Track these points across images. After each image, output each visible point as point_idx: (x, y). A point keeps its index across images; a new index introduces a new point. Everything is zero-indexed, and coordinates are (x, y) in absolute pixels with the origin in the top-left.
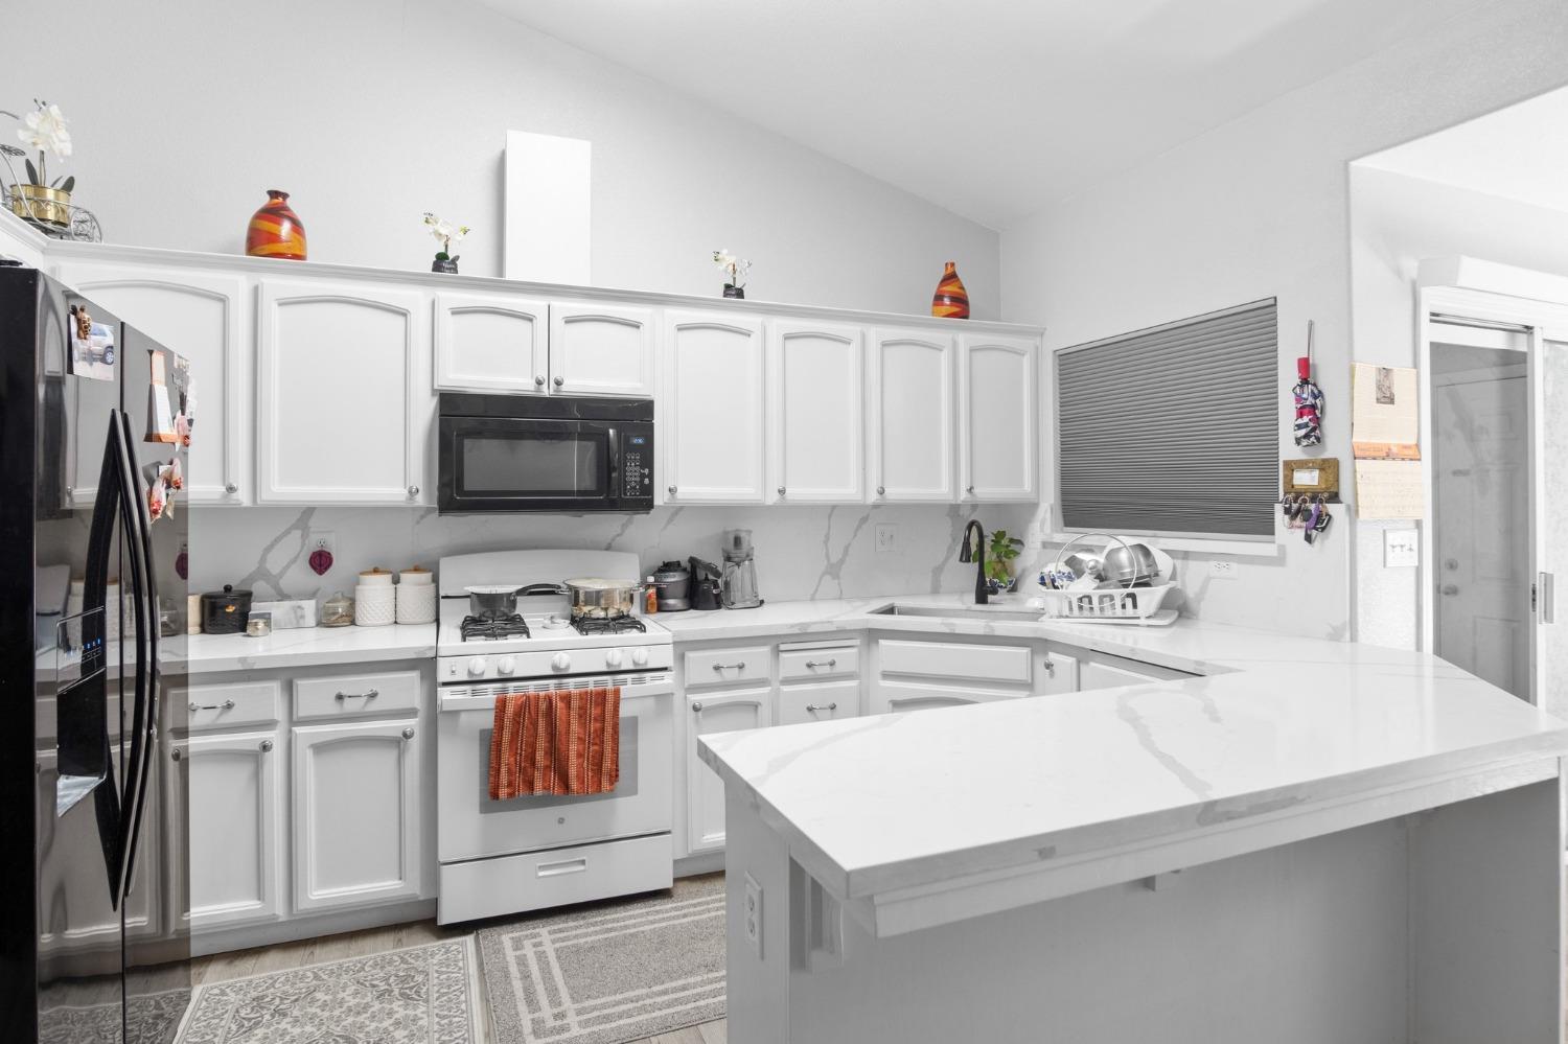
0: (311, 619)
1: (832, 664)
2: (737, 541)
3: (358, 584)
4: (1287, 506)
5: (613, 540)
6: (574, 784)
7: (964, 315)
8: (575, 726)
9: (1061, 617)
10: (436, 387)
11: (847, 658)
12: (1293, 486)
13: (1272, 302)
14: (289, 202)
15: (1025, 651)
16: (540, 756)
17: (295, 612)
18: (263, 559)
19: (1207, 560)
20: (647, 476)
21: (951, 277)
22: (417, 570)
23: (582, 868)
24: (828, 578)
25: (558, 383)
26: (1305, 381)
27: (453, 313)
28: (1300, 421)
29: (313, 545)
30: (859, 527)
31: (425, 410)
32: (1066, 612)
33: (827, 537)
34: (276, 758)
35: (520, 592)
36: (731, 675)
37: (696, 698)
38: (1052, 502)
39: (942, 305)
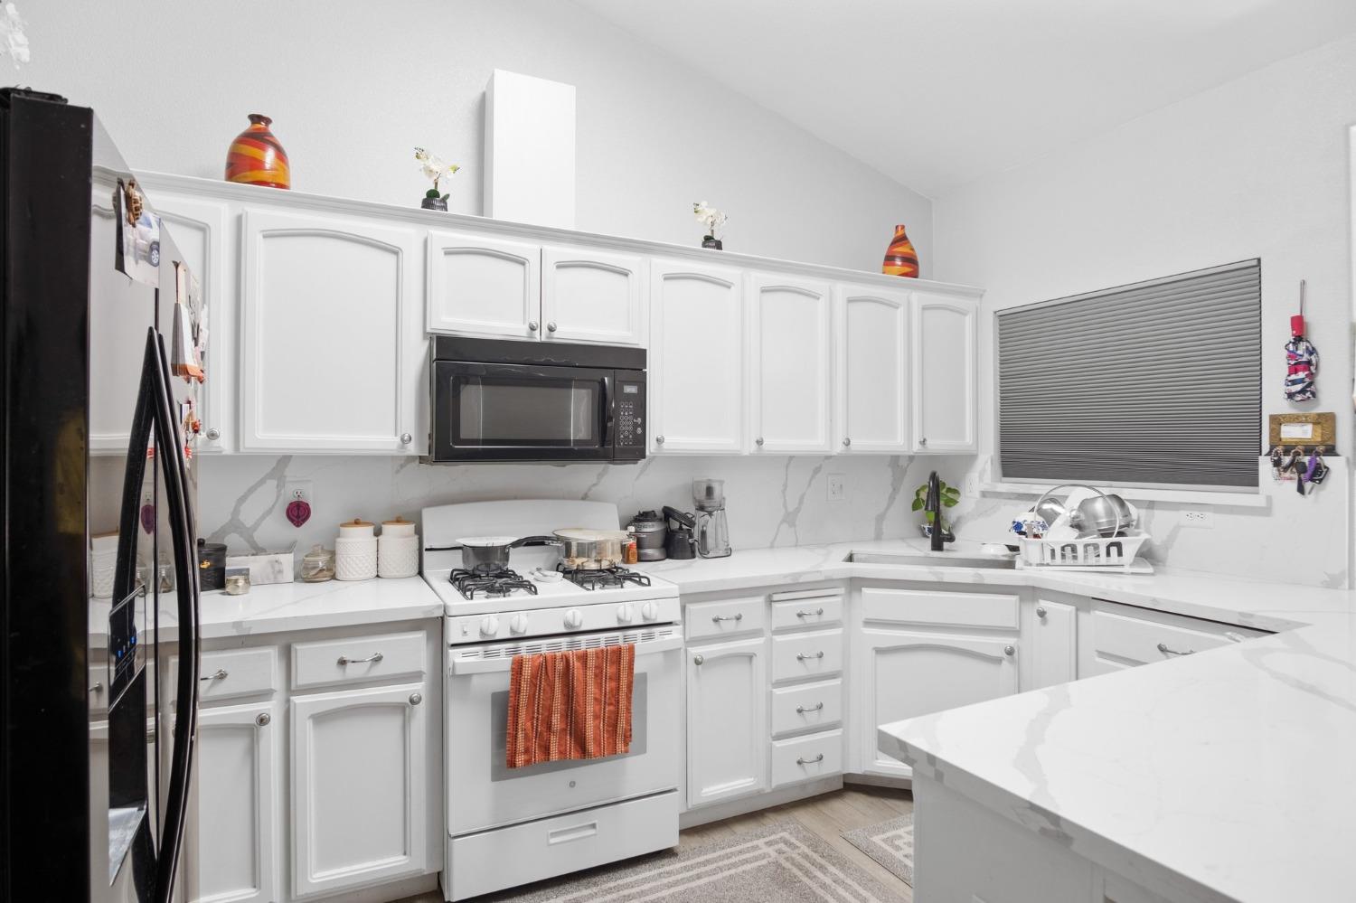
0: (289, 575)
1: (820, 613)
2: (709, 491)
3: (339, 536)
4: (1276, 458)
5: (590, 489)
6: (591, 747)
7: (914, 274)
8: (591, 688)
9: (1042, 565)
10: (428, 330)
11: (833, 606)
12: (1280, 439)
13: (1255, 263)
14: (272, 128)
15: (1014, 599)
16: (556, 720)
17: (273, 567)
18: (236, 511)
19: (1178, 510)
20: (639, 426)
21: (901, 240)
22: (398, 521)
23: (592, 832)
24: (785, 526)
25: (551, 330)
26: (1299, 339)
27: (446, 253)
28: (1293, 377)
29: (290, 497)
30: (813, 477)
31: (416, 354)
32: (1048, 559)
33: (785, 486)
34: (273, 733)
35: (515, 545)
36: (729, 627)
37: (696, 651)
38: (992, 453)
39: (894, 265)
